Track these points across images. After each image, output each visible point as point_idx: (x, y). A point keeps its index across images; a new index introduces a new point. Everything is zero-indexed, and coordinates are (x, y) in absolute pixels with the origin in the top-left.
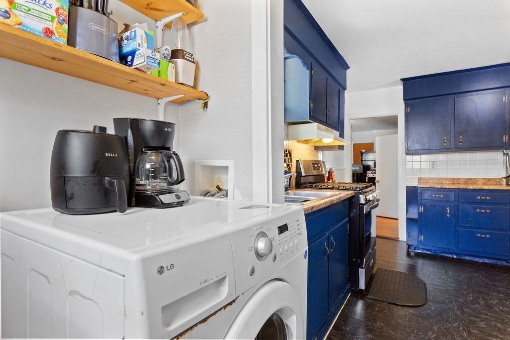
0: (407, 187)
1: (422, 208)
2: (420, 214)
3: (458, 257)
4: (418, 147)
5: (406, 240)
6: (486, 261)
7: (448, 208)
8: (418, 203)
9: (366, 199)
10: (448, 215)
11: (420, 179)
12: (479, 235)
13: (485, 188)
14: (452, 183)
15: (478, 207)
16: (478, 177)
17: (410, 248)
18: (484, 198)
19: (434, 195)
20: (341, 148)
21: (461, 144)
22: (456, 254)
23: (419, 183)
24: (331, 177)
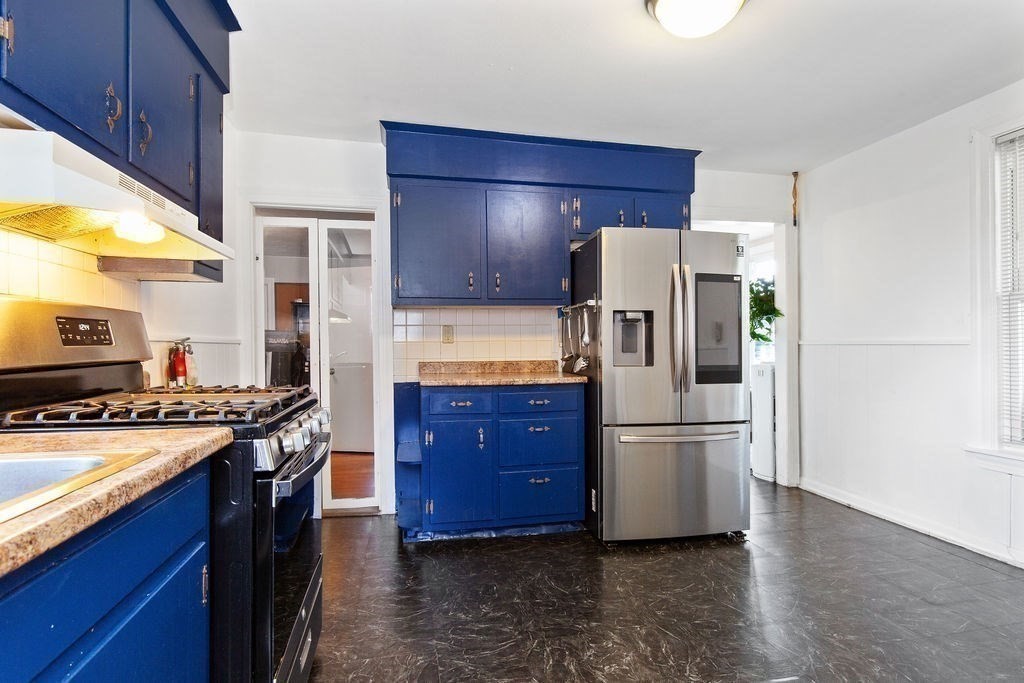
0: (395, 384)
1: (432, 435)
2: (426, 451)
3: (499, 535)
4: (418, 291)
5: (394, 512)
6: (544, 530)
7: (481, 430)
8: (423, 423)
9: (281, 448)
10: (481, 446)
11: (422, 366)
12: (533, 480)
13: (543, 383)
14: (483, 373)
15: (531, 422)
16: (523, 359)
17: (406, 536)
18: (541, 402)
19: (453, 404)
20: (210, 270)
21: (498, 289)
22: (495, 529)
23: (420, 374)
24: (181, 369)
